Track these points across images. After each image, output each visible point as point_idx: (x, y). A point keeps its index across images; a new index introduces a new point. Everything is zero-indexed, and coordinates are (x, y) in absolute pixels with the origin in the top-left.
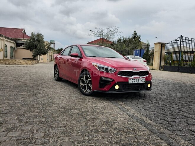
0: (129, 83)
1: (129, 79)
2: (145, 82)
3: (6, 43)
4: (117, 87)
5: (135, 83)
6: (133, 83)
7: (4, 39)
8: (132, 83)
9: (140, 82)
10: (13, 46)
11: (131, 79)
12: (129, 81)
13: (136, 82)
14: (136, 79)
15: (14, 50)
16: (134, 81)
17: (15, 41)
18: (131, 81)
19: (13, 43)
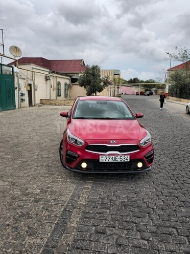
0: (100, 161)
1: (100, 156)
2: (129, 161)
3: (59, 80)
4: (84, 165)
5: (109, 161)
6: (107, 161)
7: (57, 75)
8: (104, 161)
9: (119, 161)
10: (68, 82)
11: (104, 156)
12: (101, 158)
13: (111, 161)
14: (111, 157)
15: (68, 87)
16: (108, 159)
17: (70, 76)
18: (103, 159)
19: (68, 79)
